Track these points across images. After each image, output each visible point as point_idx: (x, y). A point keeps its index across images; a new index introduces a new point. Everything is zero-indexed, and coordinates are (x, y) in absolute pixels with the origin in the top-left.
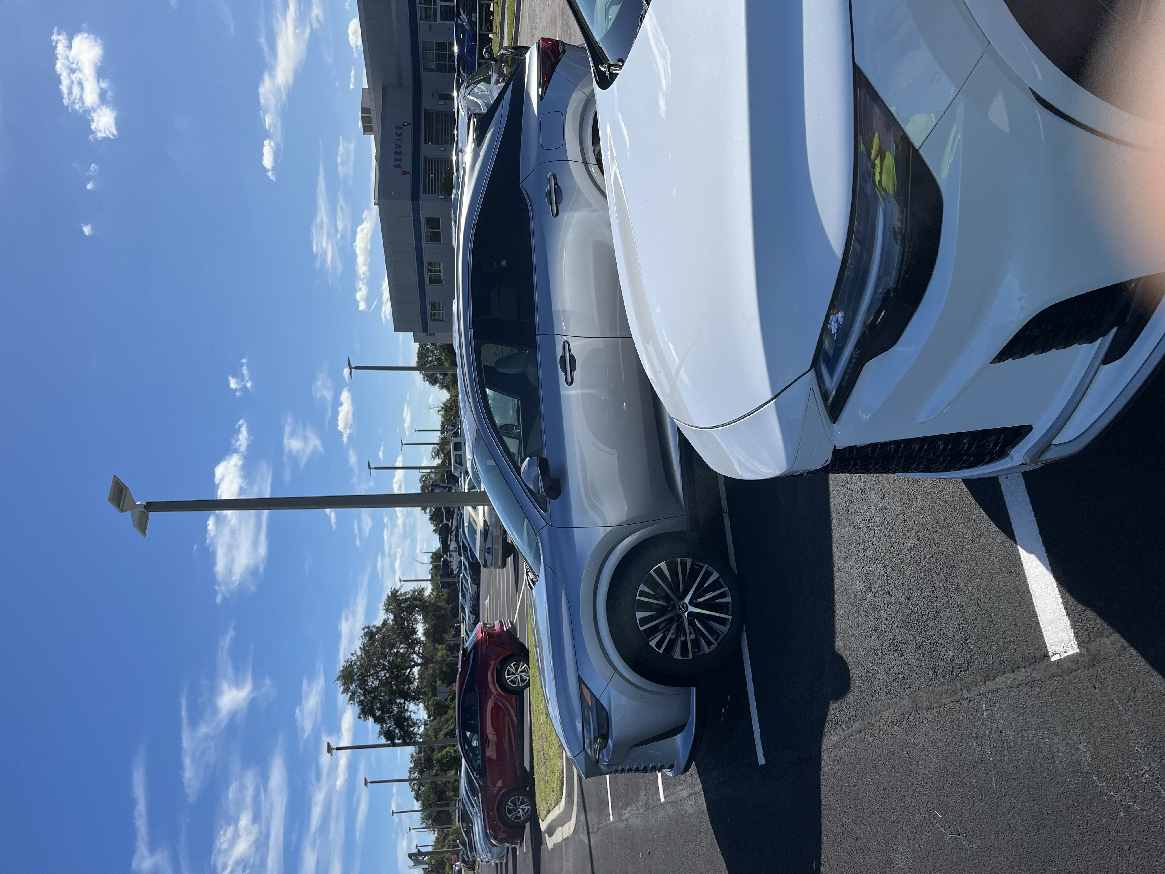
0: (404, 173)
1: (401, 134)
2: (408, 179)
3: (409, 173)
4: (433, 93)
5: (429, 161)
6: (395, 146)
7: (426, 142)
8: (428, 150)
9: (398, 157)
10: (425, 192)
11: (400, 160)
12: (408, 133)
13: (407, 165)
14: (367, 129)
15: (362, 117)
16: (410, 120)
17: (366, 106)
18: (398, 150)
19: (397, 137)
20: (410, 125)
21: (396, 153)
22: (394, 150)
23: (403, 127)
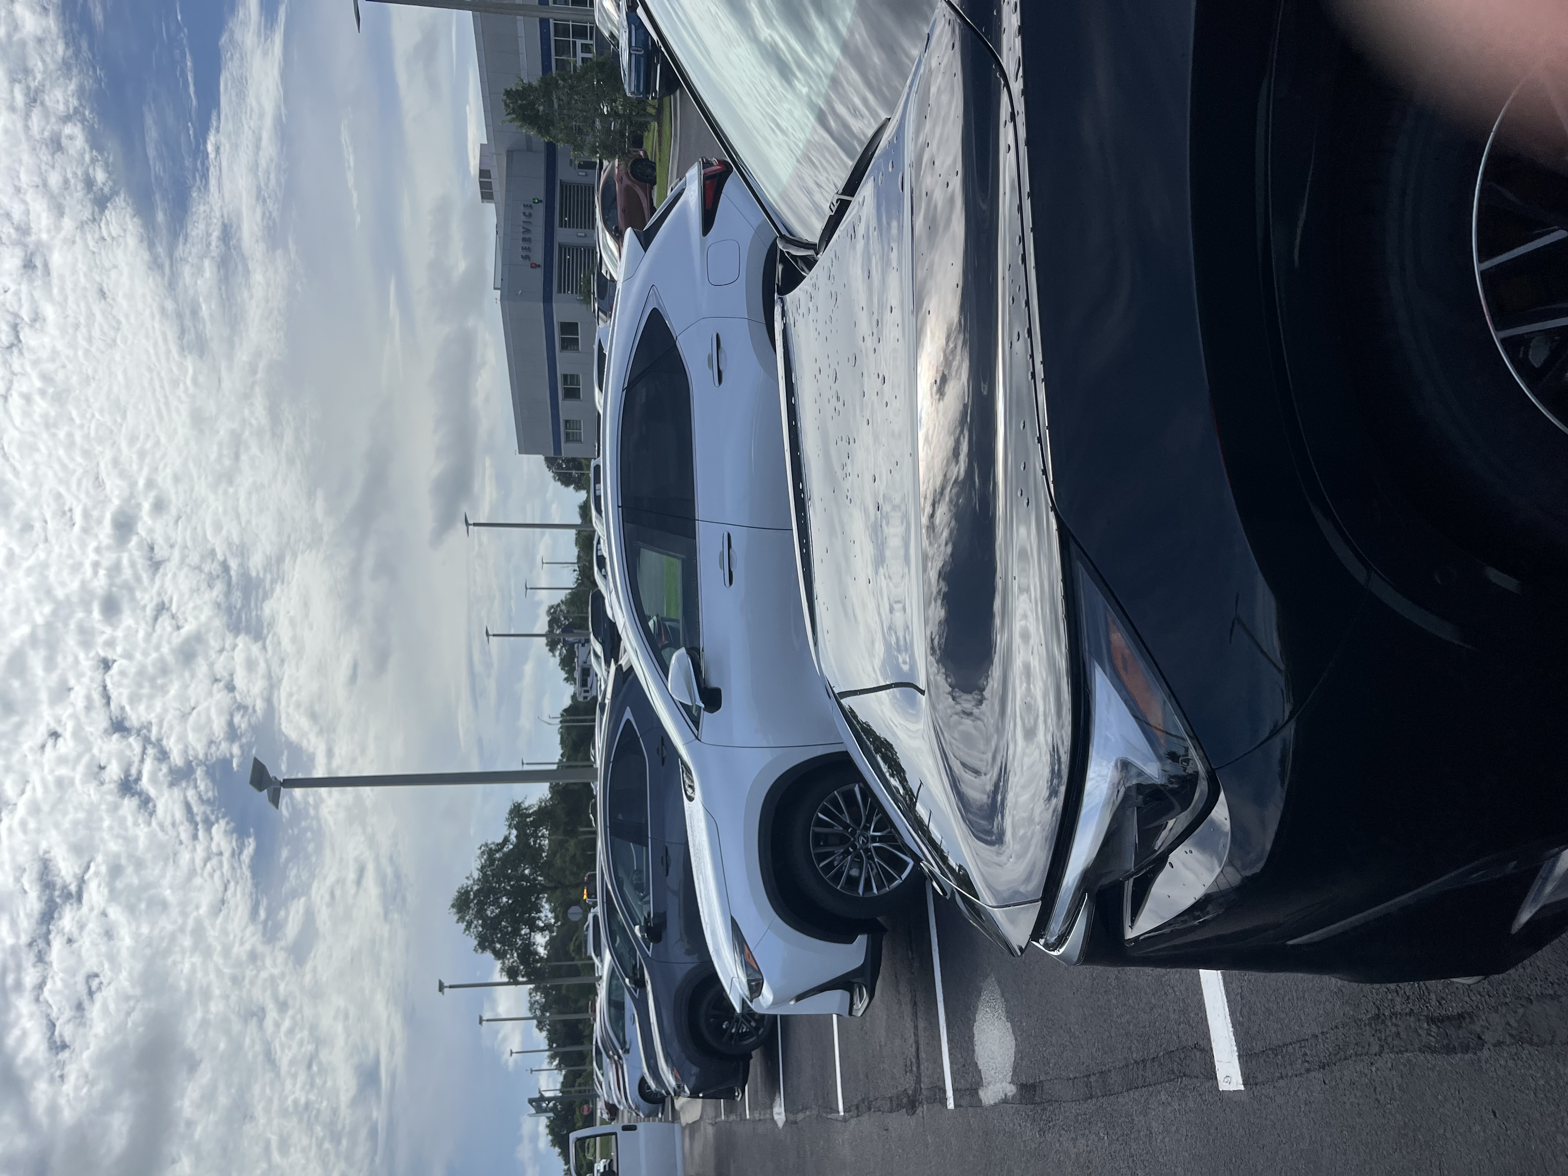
0: (534, 266)
1: (530, 215)
2: (539, 273)
3: (539, 266)
4: (571, 161)
5: (565, 249)
6: (522, 230)
7: (561, 226)
8: (563, 236)
9: (526, 245)
10: (559, 291)
11: (529, 249)
12: (539, 212)
13: (538, 256)
14: (487, 194)
15: (481, 182)
16: (542, 196)
17: (485, 168)
18: (527, 236)
19: (524, 218)
20: (540, 201)
21: (524, 240)
22: (521, 236)
23: (533, 205)
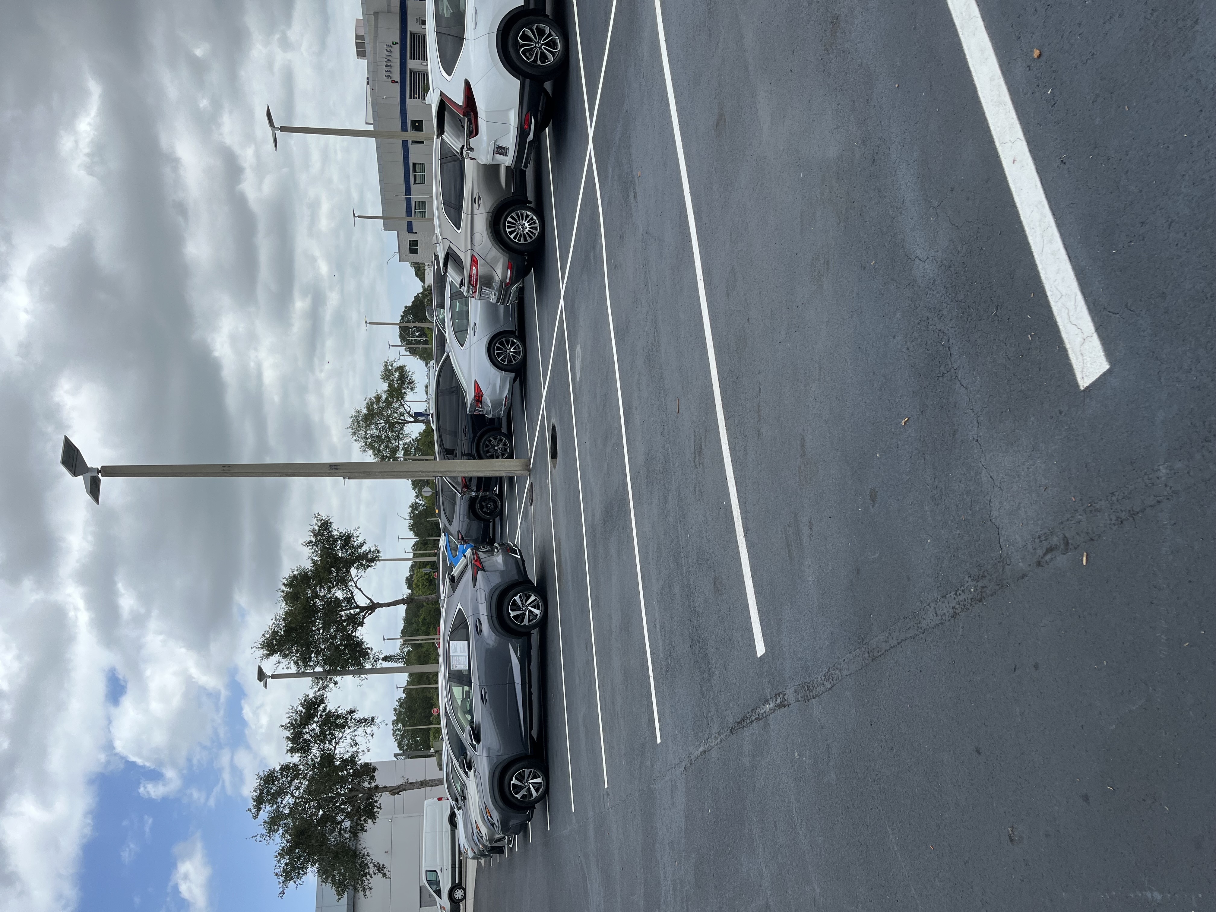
0: (393, 82)
1: (391, 51)
2: (397, 86)
3: (397, 82)
4: (417, 19)
5: (414, 73)
6: (385, 60)
7: (411, 58)
8: (412, 64)
9: (389, 69)
10: (410, 98)
11: (390, 71)
12: (397, 49)
13: (397, 77)
14: (361, 53)
15: (356, 42)
16: (398, 41)
17: (359, 33)
18: (389, 64)
19: (387, 53)
20: (398, 43)
21: (387, 66)
22: (385, 63)
23: (392, 45)
